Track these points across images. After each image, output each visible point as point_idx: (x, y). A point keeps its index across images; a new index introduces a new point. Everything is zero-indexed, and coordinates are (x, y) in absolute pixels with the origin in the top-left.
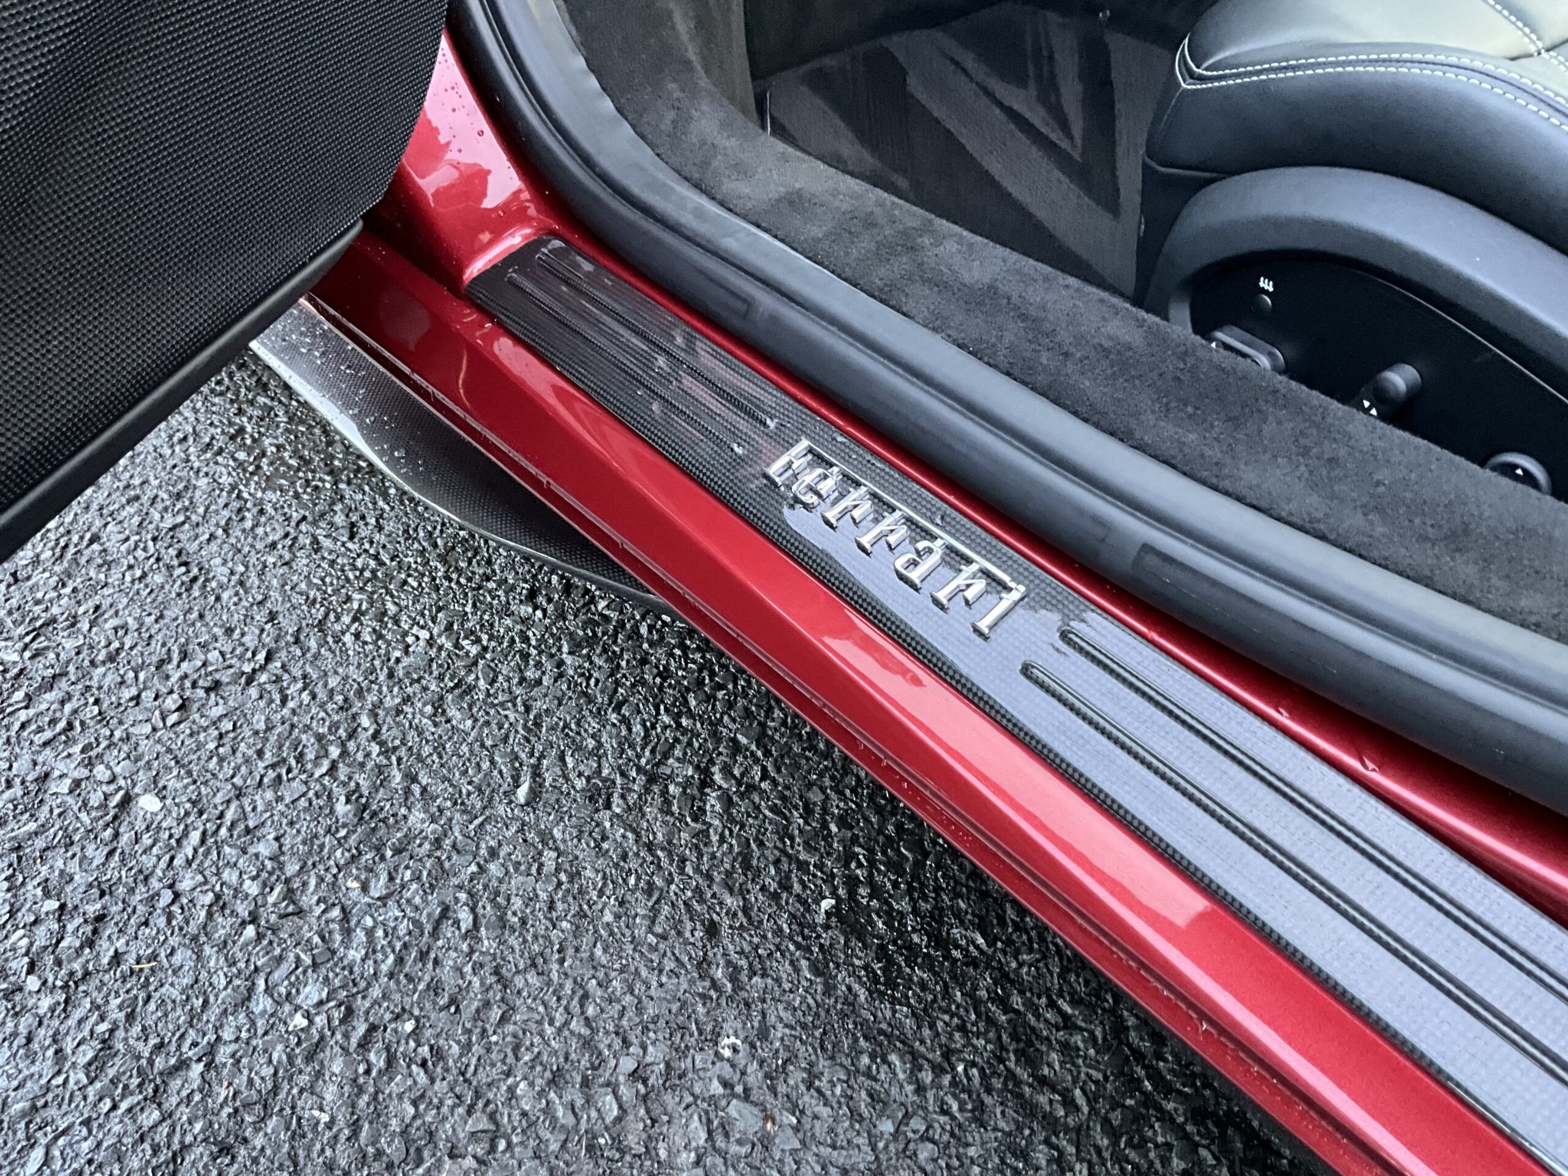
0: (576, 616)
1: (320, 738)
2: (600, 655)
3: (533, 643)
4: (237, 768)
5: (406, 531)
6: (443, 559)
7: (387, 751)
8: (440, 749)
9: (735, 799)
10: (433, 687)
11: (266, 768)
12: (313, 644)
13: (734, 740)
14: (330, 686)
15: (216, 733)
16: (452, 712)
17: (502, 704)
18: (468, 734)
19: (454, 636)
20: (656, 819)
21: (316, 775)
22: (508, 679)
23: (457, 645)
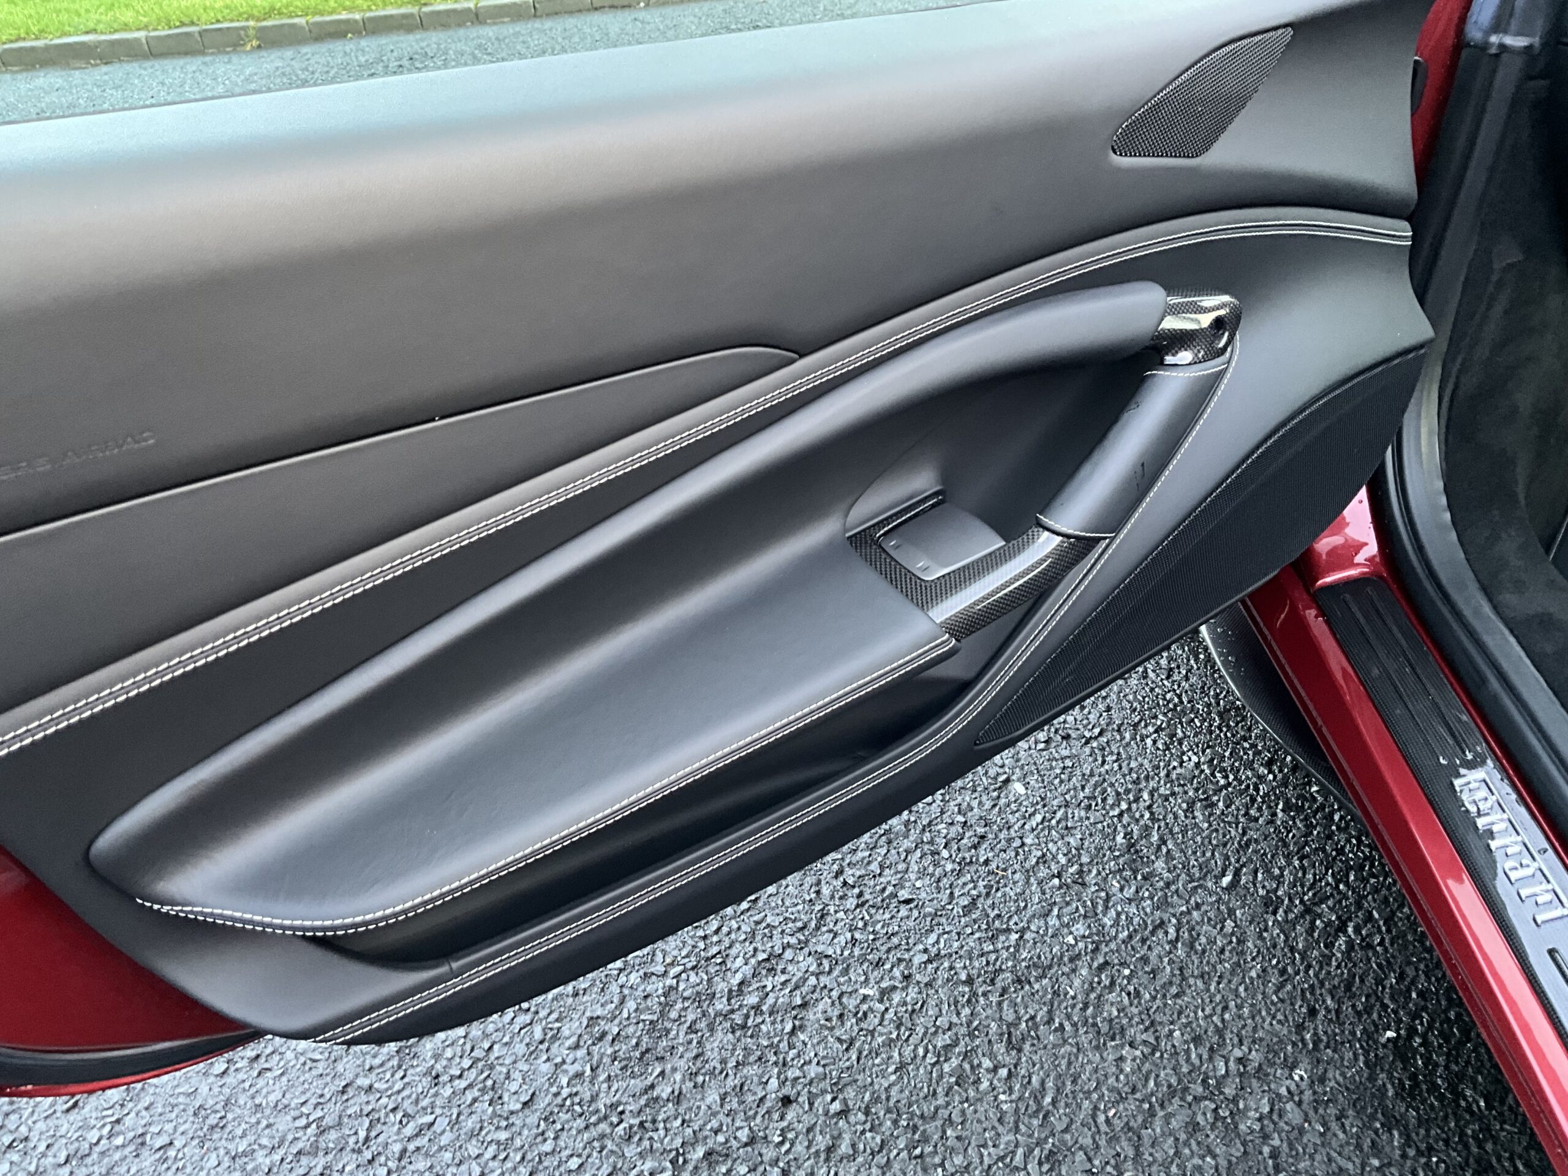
0: (1294, 788)
1: (1118, 794)
2: (1301, 821)
3: (1261, 793)
5: (1203, 687)
6: (1220, 715)
7: (1153, 819)
8: (1184, 832)
9: (1356, 947)
10: (1191, 793)
11: (1084, 797)
12: (1127, 736)
13: (1371, 913)
14: (1131, 766)
15: (1062, 765)
16: (1197, 814)
17: (1229, 823)
18: (1203, 831)
19: (1213, 768)
20: (1301, 935)
21: (1111, 814)
22: (1238, 810)
23: (1213, 775)
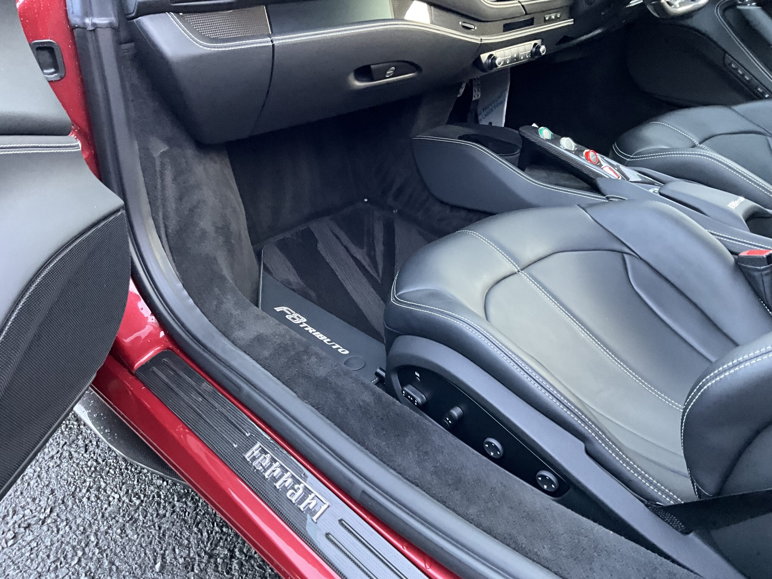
1: (74, 547)
2: (190, 501)
3: (162, 497)
4: (39, 564)
7: (101, 552)
9: (244, 563)
10: (121, 521)
11: (51, 563)
12: (70, 503)
14: (77, 523)
15: (29, 548)
16: (129, 532)
17: (149, 527)
18: (135, 541)
19: (129, 496)
20: (212, 574)
21: (72, 565)
22: (152, 515)
23: (131, 501)
